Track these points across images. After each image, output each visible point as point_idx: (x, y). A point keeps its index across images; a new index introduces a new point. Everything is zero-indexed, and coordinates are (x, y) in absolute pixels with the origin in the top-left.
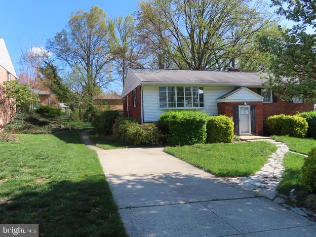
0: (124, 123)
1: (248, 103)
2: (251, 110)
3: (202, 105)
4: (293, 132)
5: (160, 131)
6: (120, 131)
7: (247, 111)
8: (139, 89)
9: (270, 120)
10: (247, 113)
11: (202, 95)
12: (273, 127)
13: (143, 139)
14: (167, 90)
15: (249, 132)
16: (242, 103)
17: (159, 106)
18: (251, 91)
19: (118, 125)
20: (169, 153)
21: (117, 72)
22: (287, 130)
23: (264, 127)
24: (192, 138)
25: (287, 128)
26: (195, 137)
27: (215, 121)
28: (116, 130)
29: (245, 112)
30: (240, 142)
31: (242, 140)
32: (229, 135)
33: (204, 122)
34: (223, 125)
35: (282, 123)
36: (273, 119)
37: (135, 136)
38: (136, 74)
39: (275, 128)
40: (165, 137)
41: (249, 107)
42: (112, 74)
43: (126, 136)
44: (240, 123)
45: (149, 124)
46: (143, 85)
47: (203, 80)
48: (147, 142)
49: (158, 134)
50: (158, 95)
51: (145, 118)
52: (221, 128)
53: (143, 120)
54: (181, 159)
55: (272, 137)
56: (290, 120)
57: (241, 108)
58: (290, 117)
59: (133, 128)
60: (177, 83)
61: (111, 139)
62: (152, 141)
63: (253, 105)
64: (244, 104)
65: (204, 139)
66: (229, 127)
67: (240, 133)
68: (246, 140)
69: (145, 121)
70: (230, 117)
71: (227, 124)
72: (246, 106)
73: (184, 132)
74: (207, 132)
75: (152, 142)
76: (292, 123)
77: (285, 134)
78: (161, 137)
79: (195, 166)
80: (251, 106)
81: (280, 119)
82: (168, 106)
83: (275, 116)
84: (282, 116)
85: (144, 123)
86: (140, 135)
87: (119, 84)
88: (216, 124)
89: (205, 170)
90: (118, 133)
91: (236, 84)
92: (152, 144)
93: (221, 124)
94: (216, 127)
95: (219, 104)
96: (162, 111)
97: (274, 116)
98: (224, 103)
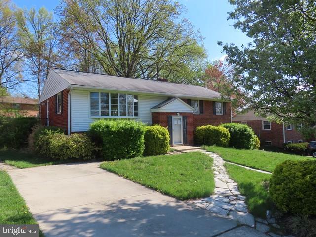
0: (45, 134)
1: (181, 114)
2: (183, 120)
3: (136, 114)
4: (219, 142)
5: (94, 144)
6: (40, 143)
7: (179, 121)
8: (65, 93)
9: (199, 130)
10: (179, 123)
11: (136, 104)
12: (202, 137)
13: (72, 153)
14: (100, 96)
15: (181, 142)
16: (175, 114)
17: (90, 114)
18: (183, 102)
19: (36, 136)
20: (110, 171)
21: (31, 72)
22: (214, 139)
23: (194, 137)
24: (129, 150)
25: (214, 138)
26: (133, 149)
27: (153, 131)
28: (34, 143)
29: (178, 123)
30: (175, 152)
31: (176, 150)
32: (166, 146)
33: (142, 133)
34: (160, 136)
35: (209, 133)
36: (202, 129)
37: (62, 150)
38: (62, 75)
39: (204, 138)
40: (99, 150)
41: (181, 117)
42: (23, 74)
43: (48, 149)
44: (173, 133)
45: (79, 135)
46: (72, 88)
47: (138, 88)
48: (77, 156)
49: (91, 147)
50: (89, 101)
51: (72, 127)
52: (159, 139)
53: (70, 130)
54: (127, 178)
55: (202, 147)
56: (216, 130)
57: (174, 118)
58: (216, 128)
59: (57, 139)
60: (110, 89)
61: (26, 152)
62: (84, 155)
63: (185, 116)
64: (177, 115)
65: (142, 151)
66: (166, 138)
67: (173, 144)
68: (180, 151)
69: (72, 131)
70: (165, 127)
71: (164, 134)
72: (179, 116)
73: (121, 144)
74: (145, 143)
75: (83, 157)
76: (218, 134)
77: (212, 145)
78: (95, 150)
79: (147, 187)
80: (183, 117)
81: (208, 129)
82: (100, 114)
83: (204, 127)
84: (210, 127)
85: (72, 133)
86: (68, 148)
87: (33, 86)
88: (154, 135)
89: (161, 192)
90: (37, 146)
91: (170, 94)
92: (84, 159)
93: (159, 135)
94: (154, 138)
95: (153, 114)
96: (92, 120)
97: (202, 127)
98: (159, 113)
